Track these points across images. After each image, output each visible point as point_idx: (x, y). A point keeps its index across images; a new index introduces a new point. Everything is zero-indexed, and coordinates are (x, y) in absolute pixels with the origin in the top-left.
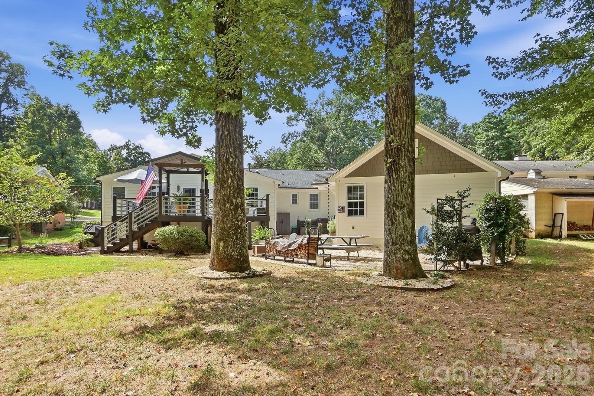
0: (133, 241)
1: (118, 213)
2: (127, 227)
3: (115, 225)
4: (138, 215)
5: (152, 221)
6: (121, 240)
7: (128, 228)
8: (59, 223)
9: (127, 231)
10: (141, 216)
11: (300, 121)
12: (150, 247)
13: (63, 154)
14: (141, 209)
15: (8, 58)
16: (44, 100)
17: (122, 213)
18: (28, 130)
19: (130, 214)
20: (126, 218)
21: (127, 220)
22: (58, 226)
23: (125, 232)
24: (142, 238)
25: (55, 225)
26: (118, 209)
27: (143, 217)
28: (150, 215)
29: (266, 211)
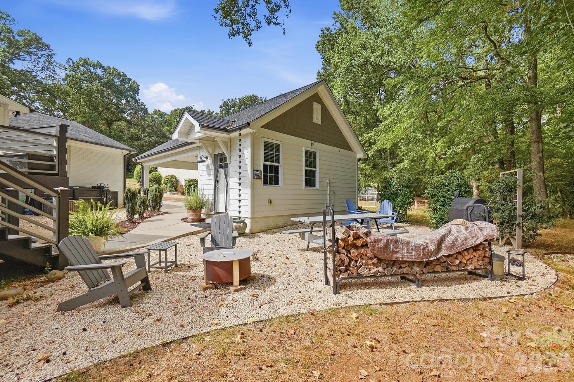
29: (56, 162)
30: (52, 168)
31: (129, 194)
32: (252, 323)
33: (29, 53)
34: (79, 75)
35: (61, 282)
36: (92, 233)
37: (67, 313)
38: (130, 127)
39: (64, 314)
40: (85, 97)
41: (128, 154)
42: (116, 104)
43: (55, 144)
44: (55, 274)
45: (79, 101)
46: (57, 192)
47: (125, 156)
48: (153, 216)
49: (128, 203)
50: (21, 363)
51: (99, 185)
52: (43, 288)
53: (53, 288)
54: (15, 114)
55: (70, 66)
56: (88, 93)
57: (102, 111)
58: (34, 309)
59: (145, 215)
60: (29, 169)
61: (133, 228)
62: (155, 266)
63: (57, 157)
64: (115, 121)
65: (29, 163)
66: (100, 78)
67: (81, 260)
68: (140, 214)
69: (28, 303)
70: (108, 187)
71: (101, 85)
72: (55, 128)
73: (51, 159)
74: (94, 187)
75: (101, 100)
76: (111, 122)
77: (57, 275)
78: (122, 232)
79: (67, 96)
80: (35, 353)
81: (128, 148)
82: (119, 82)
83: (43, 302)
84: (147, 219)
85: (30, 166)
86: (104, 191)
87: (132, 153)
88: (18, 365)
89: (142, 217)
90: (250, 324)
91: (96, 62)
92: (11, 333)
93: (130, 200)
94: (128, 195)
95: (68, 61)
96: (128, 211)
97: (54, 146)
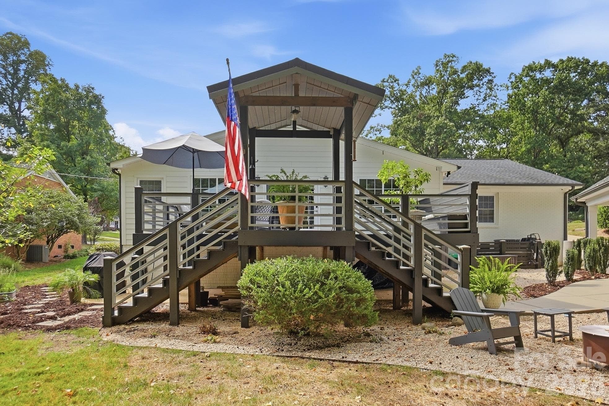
0: (179, 290)
1: (147, 227)
2: (165, 258)
3: (141, 252)
4: (190, 231)
5: (224, 243)
6: (151, 291)
7: (167, 262)
8: (73, 247)
9: (165, 268)
10: (196, 233)
11: (386, 110)
12: (215, 302)
13: (84, 154)
14: (195, 218)
15: (26, 44)
16: (60, 82)
17: (154, 226)
18: (41, 123)
19: (172, 227)
20: (164, 237)
21: (167, 241)
22: (71, 252)
23: (161, 271)
24: (198, 283)
25: (66, 251)
26: (147, 218)
27: (200, 236)
28: (215, 231)
29: (468, 221)
30: (466, 225)
31: (548, 248)
32: (600, 403)
33: (471, 88)
34: (523, 90)
35: (460, 327)
36: (489, 290)
37: (453, 347)
38: (597, 139)
39: (451, 346)
40: (529, 117)
41: (570, 190)
42: (573, 113)
43: (468, 203)
44: (457, 320)
45: (523, 123)
46: (460, 250)
47: (566, 194)
48: (590, 279)
49: (548, 261)
50: (419, 359)
51: (529, 237)
52: (446, 328)
53: (453, 330)
54: (446, 174)
55: (512, 82)
56: (532, 111)
57: (553, 127)
58: (437, 339)
59: (575, 277)
60: (449, 228)
61: (550, 292)
62: (543, 333)
63: (469, 215)
64: (572, 136)
65: (448, 223)
66: (547, 81)
67: (464, 308)
68: (569, 276)
69: (435, 334)
70: (540, 239)
71: (550, 93)
72: (468, 187)
73: (465, 217)
74: (524, 240)
75: (550, 113)
76: (566, 139)
77: (458, 321)
78: (535, 295)
79: (510, 122)
80: (427, 358)
81: (570, 181)
82: (576, 75)
83: (443, 337)
84: (576, 283)
85: (450, 226)
86: (534, 244)
87: (576, 188)
88: (418, 360)
89: (570, 280)
90: (598, 403)
91: (543, 62)
92: (421, 347)
93: (551, 257)
94: (547, 251)
95: (510, 78)
96: (547, 270)
97: (467, 204)
